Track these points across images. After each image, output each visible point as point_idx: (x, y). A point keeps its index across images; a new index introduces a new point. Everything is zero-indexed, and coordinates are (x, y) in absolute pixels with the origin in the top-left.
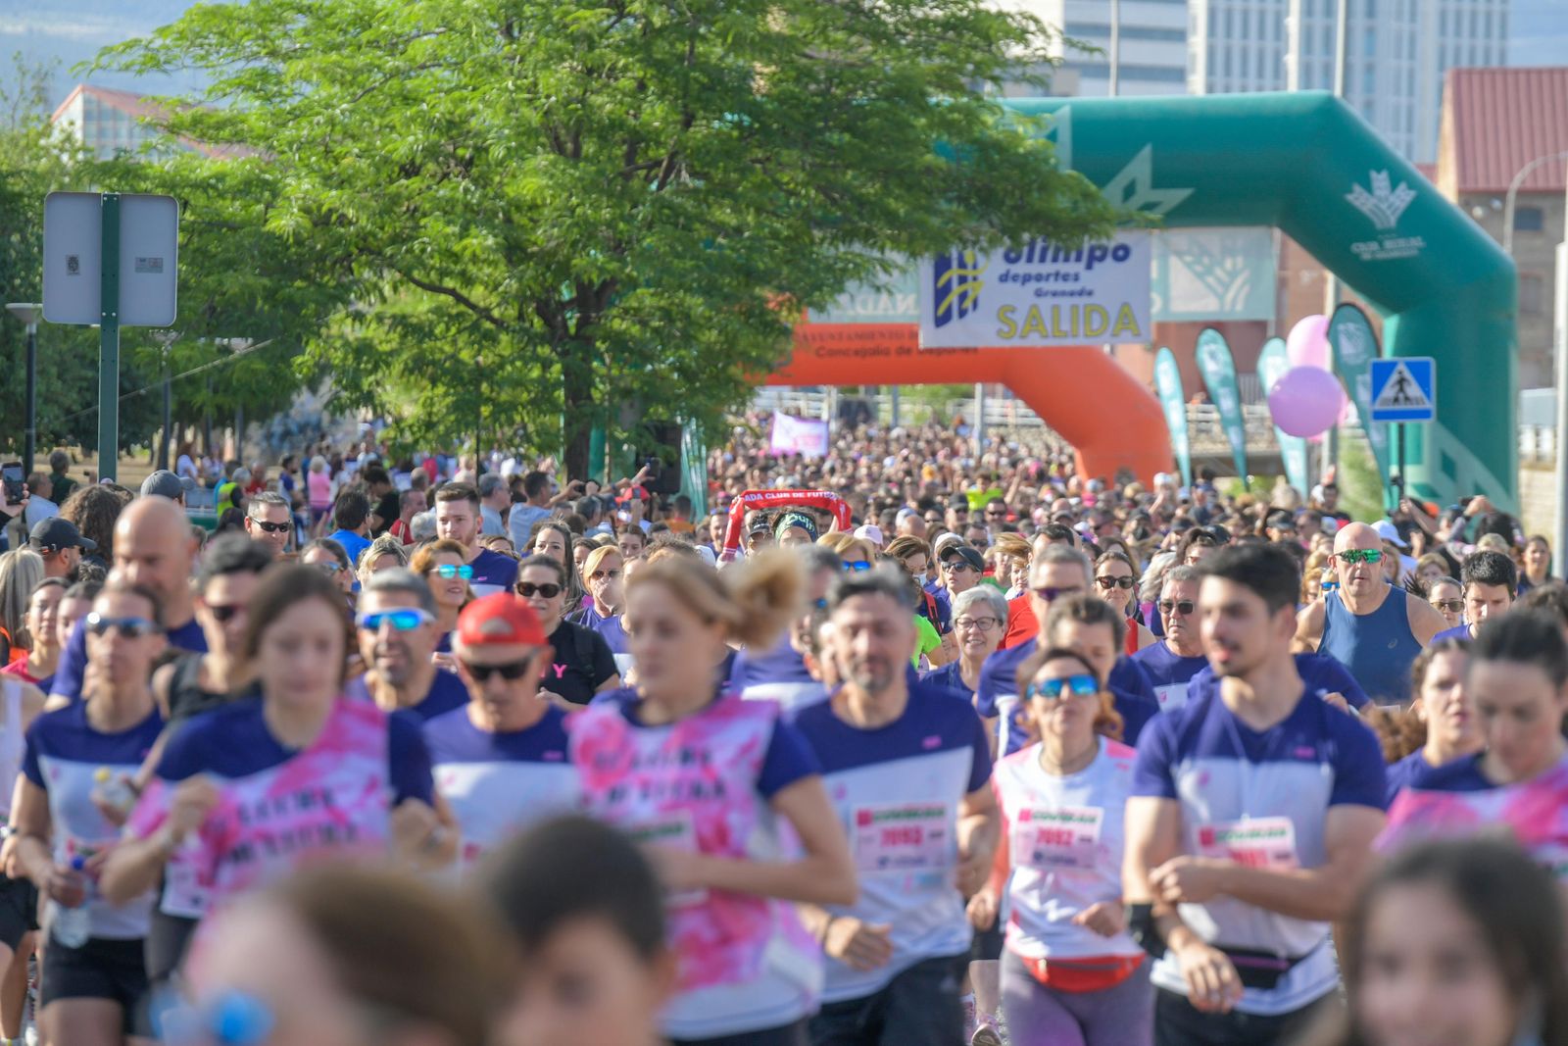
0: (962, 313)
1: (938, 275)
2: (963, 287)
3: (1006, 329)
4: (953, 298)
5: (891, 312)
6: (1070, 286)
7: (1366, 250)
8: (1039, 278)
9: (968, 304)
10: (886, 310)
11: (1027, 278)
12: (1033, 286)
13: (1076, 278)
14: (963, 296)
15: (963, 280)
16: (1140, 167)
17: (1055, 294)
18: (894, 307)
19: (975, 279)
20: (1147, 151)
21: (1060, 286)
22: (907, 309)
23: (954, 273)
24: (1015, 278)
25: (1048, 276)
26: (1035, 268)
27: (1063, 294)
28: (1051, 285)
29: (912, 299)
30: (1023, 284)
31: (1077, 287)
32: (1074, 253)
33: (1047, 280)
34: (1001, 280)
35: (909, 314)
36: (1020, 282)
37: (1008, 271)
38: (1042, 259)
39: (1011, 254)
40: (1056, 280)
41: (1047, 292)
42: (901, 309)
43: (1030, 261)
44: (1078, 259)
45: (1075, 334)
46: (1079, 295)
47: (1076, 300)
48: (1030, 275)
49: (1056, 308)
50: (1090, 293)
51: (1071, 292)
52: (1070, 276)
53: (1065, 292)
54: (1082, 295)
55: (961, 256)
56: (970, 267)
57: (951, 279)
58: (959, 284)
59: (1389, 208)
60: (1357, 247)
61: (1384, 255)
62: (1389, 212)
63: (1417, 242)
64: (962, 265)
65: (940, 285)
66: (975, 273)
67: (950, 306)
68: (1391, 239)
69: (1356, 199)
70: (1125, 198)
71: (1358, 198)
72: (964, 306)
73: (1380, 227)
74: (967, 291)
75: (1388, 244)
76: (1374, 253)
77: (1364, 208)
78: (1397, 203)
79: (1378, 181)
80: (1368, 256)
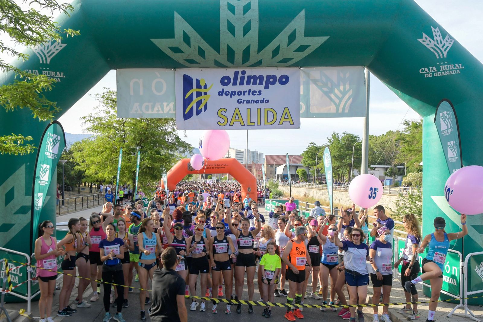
0: (198, 112)
1: (185, 93)
2: (199, 98)
3: (222, 121)
4: (194, 104)
5: (161, 112)
6: (256, 97)
7: (427, 72)
8: (240, 93)
9: (202, 107)
10: (159, 111)
11: (233, 93)
12: (236, 97)
13: (260, 93)
14: (199, 103)
15: (199, 94)
16: (299, 23)
17: (248, 102)
18: (163, 110)
19: (205, 94)
20: (303, 13)
21: (251, 97)
22: (170, 110)
23: (194, 90)
24: (227, 93)
25: (245, 92)
26: (238, 88)
27: (253, 101)
28: (246, 97)
29: (172, 105)
30: (231, 97)
31: (260, 98)
32: (258, 80)
33: (244, 94)
34: (219, 94)
35: (170, 112)
36: (229, 96)
37: (223, 90)
38: (241, 83)
39: (225, 81)
40: (249, 94)
41: (244, 101)
42: (166, 110)
43: (235, 84)
44: (261, 83)
45: (259, 124)
46: (261, 103)
47: (259, 105)
48: (235, 92)
49: (249, 110)
50: (267, 101)
51: (257, 101)
52: (256, 92)
53: (254, 101)
54: (263, 103)
55: (198, 81)
56: (203, 87)
57: (192, 94)
58: (197, 97)
59: (443, 47)
60: (422, 71)
61: (439, 74)
62: (443, 50)
63: (459, 66)
64: (198, 86)
65: (186, 97)
66: (205, 91)
67: (192, 108)
68: (444, 64)
69: (424, 41)
70: (290, 43)
71: (425, 41)
72: (199, 109)
73: (438, 58)
74: (201, 100)
75: (442, 68)
76: (433, 73)
77: (428, 47)
78: (447, 45)
79: (436, 32)
80: (429, 75)
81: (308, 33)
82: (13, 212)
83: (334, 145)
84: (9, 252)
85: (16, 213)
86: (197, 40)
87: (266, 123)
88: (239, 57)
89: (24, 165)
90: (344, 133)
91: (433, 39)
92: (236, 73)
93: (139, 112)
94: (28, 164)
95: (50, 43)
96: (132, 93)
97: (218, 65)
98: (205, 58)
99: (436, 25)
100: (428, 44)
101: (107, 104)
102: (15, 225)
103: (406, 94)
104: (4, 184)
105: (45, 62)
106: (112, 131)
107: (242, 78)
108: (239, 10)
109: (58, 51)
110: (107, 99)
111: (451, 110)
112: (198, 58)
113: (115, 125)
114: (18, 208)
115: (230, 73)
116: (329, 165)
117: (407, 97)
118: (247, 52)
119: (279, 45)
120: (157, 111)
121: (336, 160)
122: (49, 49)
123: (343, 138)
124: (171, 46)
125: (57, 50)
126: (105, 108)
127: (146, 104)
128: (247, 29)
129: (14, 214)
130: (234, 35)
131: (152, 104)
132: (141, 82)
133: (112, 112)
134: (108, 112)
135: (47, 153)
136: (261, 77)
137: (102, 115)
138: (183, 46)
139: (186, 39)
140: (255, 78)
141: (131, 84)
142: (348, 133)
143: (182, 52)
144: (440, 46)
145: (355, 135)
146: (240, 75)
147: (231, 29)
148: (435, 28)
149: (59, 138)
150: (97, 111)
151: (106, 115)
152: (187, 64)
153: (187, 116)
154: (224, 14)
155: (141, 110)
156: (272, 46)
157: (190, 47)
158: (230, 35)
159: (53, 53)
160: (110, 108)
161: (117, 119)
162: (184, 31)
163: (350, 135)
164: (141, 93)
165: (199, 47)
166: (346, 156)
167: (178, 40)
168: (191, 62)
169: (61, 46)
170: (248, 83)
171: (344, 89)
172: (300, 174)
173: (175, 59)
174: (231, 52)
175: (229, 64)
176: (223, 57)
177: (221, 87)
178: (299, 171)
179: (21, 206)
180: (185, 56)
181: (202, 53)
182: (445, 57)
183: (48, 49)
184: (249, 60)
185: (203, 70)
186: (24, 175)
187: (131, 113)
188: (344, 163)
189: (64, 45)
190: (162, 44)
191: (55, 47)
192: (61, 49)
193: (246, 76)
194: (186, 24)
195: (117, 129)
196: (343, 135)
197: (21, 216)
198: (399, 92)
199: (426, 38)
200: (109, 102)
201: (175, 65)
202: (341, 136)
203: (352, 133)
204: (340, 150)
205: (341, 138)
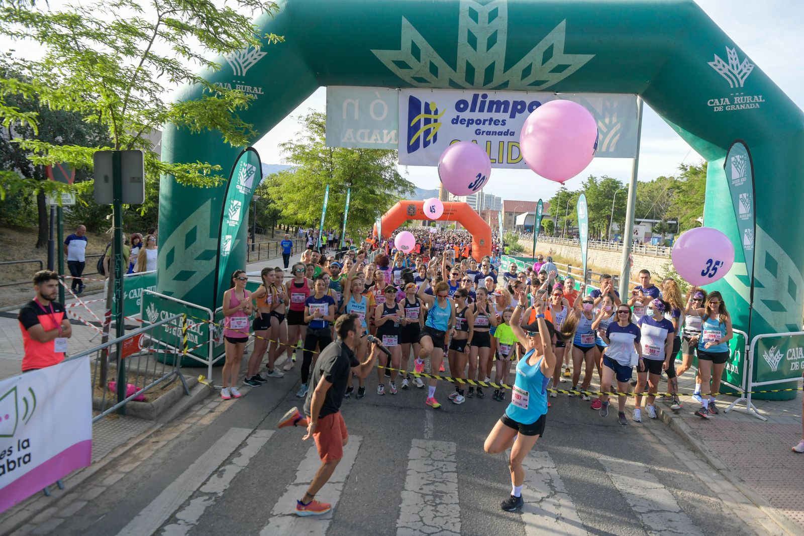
0: (426, 144)
1: (410, 119)
2: (428, 127)
4: (421, 133)
5: (379, 142)
6: (499, 128)
7: (718, 105)
8: (478, 122)
9: (430, 137)
10: (376, 140)
11: (470, 122)
12: (474, 127)
13: (504, 123)
14: (427, 132)
16: (557, 37)
17: (488, 133)
18: (382, 139)
19: (436, 121)
20: (563, 24)
21: (493, 128)
22: (391, 139)
23: (422, 116)
24: (462, 122)
25: (485, 121)
26: (476, 115)
27: (494, 133)
28: (486, 127)
29: (393, 133)
30: (468, 126)
31: (504, 129)
32: (503, 106)
33: (484, 124)
34: (453, 123)
35: (391, 142)
36: (466, 124)
37: (458, 117)
38: (481, 110)
39: (461, 106)
40: (490, 124)
41: (483, 132)
42: (386, 139)
43: (473, 110)
44: (505, 111)
45: (501, 161)
46: (504, 135)
47: (503, 138)
48: (472, 120)
49: (489, 143)
50: (513, 134)
51: (499, 132)
52: (499, 121)
53: (496, 132)
54: (507, 135)
55: (427, 105)
56: (433, 113)
57: (420, 120)
58: (425, 124)
59: (739, 74)
60: (711, 103)
61: (733, 108)
62: (739, 77)
63: (759, 99)
64: (428, 111)
65: (412, 125)
66: (435, 117)
67: (418, 138)
68: (739, 96)
69: (715, 65)
70: (544, 61)
71: (717, 65)
72: (427, 139)
73: (732, 87)
74: (430, 129)
75: (737, 100)
76: (725, 106)
77: (721, 73)
78: (745, 71)
79: (731, 54)
80: (720, 109)
81: (570, 49)
82: (195, 257)
83: (590, 191)
84: (188, 306)
85: (197, 259)
86: (429, 53)
87: (510, 161)
88: (479, 77)
89: (210, 200)
90: (603, 177)
91: (727, 62)
92: (476, 97)
93: (353, 141)
94: (215, 199)
95: (246, 51)
96: (345, 117)
97: (454, 85)
98: (437, 77)
99: (732, 45)
100: (720, 69)
101: (311, 128)
102: (196, 273)
103: (689, 131)
104: (185, 222)
105: (239, 74)
106: (317, 163)
107: (483, 103)
108: (483, 17)
109: (257, 61)
110: (313, 122)
111: (746, 154)
112: (428, 76)
113: (320, 155)
114: (200, 252)
115: (468, 96)
116: (584, 216)
117: (690, 135)
118: (490, 72)
119: (531, 64)
120: (375, 140)
121: (592, 210)
122: (246, 58)
123: (602, 183)
124: (395, 60)
125: (255, 59)
126: (309, 134)
127: (362, 130)
128: (492, 41)
129: (196, 259)
130: (475, 48)
131: (369, 130)
132: (356, 103)
133: (318, 139)
134: (312, 139)
135: (238, 187)
136: (506, 103)
137: (306, 142)
138: (411, 61)
139: (416, 51)
140: (498, 103)
141: (345, 105)
142: (609, 177)
143: (409, 67)
144: (736, 72)
145: (618, 180)
146: (480, 99)
147: (472, 41)
148: (731, 49)
149: (254, 169)
150: (299, 136)
151: (310, 142)
152: (415, 83)
153: (412, 148)
154: (465, 22)
155: (356, 139)
156: (522, 64)
157: (420, 61)
158: (470, 48)
159: (250, 63)
160: (316, 134)
161: (324, 148)
162: (413, 42)
163: (611, 179)
164: (356, 117)
165: (430, 62)
166: (605, 206)
167: (404, 53)
168: (420, 81)
169: (260, 55)
170: (490, 110)
171: (610, 122)
172: (545, 226)
173: (401, 77)
174: (470, 71)
175: (467, 85)
176: (460, 76)
177: (455, 114)
178: (545, 222)
179: (204, 250)
180: (412, 73)
181: (434, 69)
182: (742, 86)
183: (244, 57)
184: (492, 81)
185: (435, 91)
186: (209, 213)
187: (343, 141)
188: (601, 214)
189: (264, 54)
190: (385, 56)
191: (252, 55)
192: (259, 58)
193: (488, 100)
194: (416, 32)
195: (323, 160)
196: (603, 180)
197: (204, 262)
198: (680, 128)
199: (719, 62)
200: (315, 126)
201: (400, 84)
202: (599, 180)
203: (613, 178)
204: (597, 198)
205: (599, 182)
